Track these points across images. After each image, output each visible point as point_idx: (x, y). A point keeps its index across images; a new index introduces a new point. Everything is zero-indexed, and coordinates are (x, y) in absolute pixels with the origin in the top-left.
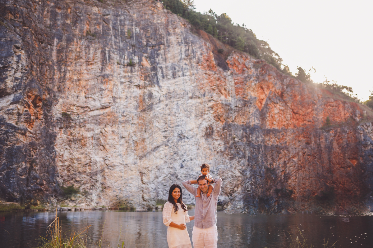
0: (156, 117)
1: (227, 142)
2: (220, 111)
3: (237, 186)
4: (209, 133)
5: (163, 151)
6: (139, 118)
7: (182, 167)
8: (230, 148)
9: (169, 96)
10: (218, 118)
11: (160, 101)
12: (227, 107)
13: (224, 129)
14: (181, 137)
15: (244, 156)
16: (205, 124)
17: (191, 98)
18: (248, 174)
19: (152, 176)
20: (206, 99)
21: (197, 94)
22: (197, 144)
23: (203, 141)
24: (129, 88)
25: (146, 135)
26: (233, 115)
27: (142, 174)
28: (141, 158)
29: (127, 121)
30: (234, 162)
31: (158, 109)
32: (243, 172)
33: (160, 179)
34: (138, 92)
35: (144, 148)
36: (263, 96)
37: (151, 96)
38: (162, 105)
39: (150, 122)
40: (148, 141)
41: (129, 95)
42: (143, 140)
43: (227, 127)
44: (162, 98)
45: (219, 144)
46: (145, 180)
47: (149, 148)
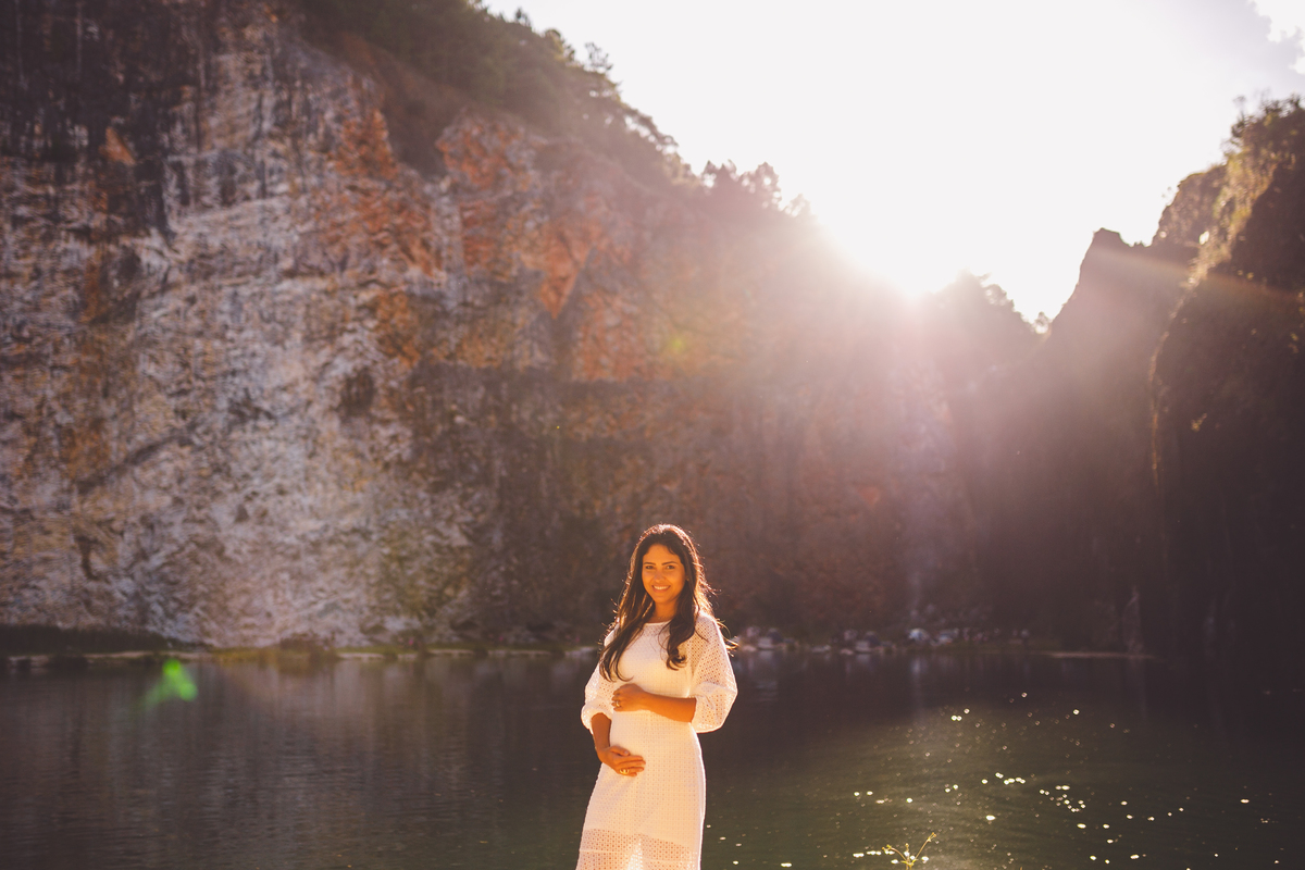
0: (145, 341)
1: (422, 430)
2: (402, 319)
3: (454, 582)
4: (356, 399)
5: (169, 462)
6: (82, 345)
7: (241, 516)
8: (436, 449)
9: (203, 266)
10: (392, 344)
11: (166, 286)
12: (429, 306)
13: (413, 382)
14: (244, 412)
15: (485, 478)
16: (343, 367)
17: (291, 274)
18: (497, 538)
19: (124, 550)
20: (349, 277)
21: (315, 259)
22: (310, 437)
23: (331, 426)
24: (48, 238)
25: (108, 409)
26: (453, 336)
27: (86, 544)
28: (85, 487)
29: (33, 360)
30: (450, 498)
31: (159, 314)
32: (476, 534)
33: (156, 561)
34: (83, 253)
35: (99, 453)
36: (565, 268)
37: (131, 265)
38: (173, 301)
39: (127, 362)
40: (113, 429)
41: (46, 264)
42: (97, 424)
43: (428, 375)
44: (175, 276)
45: (392, 436)
46: (98, 563)
47: (117, 450)
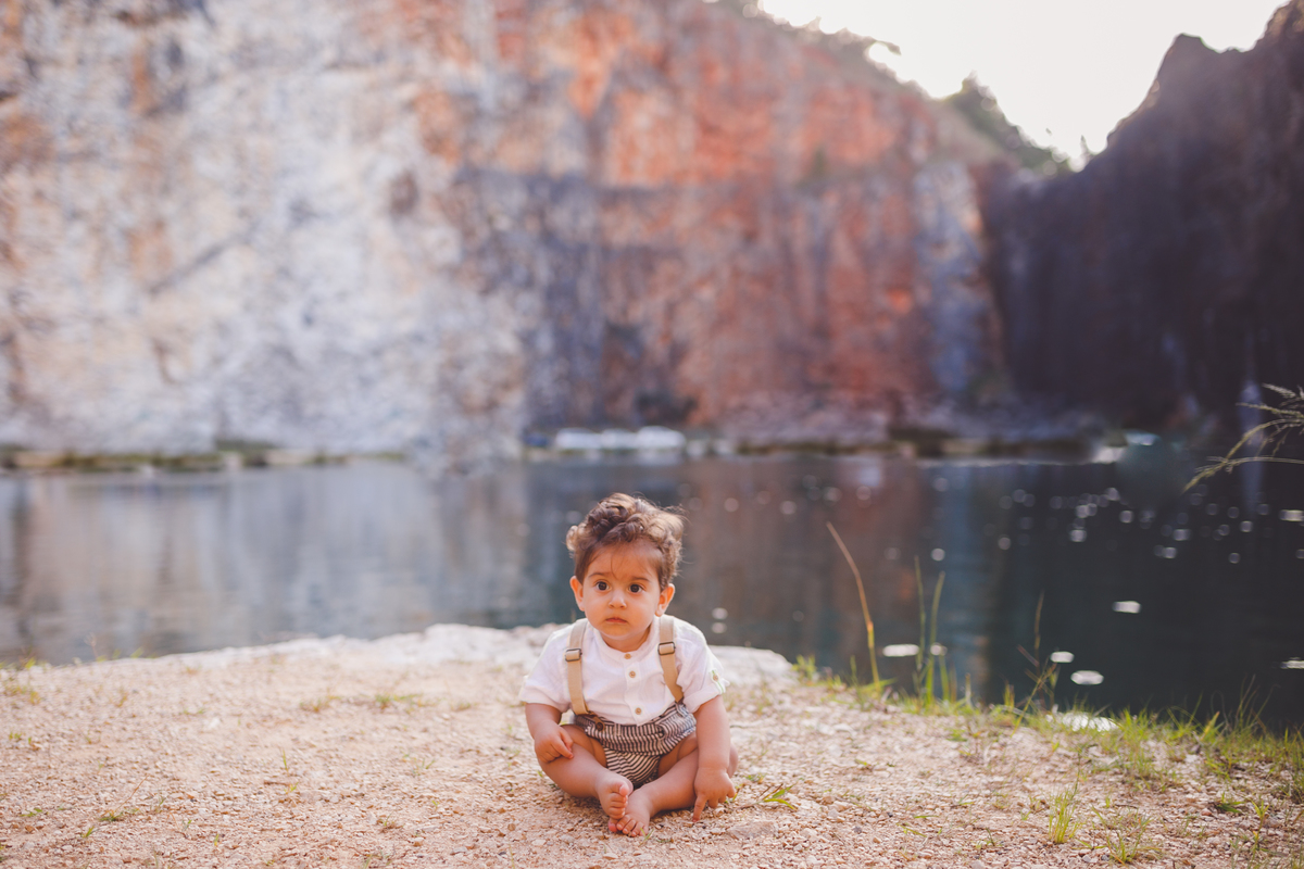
0: (200, 137)
1: (467, 233)
2: (443, 118)
3: (506, 386)
4: (404, 200)
5: (236, 265)
6: (138, 140)
7: (308, 320)
10: (435, 143)
11: (214, 78)
12: (467, 106)
13: (458, 182)
14: (301, 213)
15: (529, 283)
16: (389, 168)
17: (335, 66)
18: (545, 343)
19: (199, 355)
20: (389, 70)
21: (356, 51)
22: (362, 239)
23: (381, 229)
24: (89, 20)
25: (169, 208)
26: (490, 135)
27: (161, 350)
28: (155, 290)
29: (88, 155)
30: (498, 303)
32: (527, 339)
34: (126, 40)
35: (164, 256)
36: (596, 67)
37: (175, 55)
38: (222, 94)
39: (183, 158)
40: (175, 231)
41: (90, 50)
42: (159, 225)
43: (470, 176)
44: (224, 66)
45: (439, 239)
46: (175, 368)
47: (183, 253)
